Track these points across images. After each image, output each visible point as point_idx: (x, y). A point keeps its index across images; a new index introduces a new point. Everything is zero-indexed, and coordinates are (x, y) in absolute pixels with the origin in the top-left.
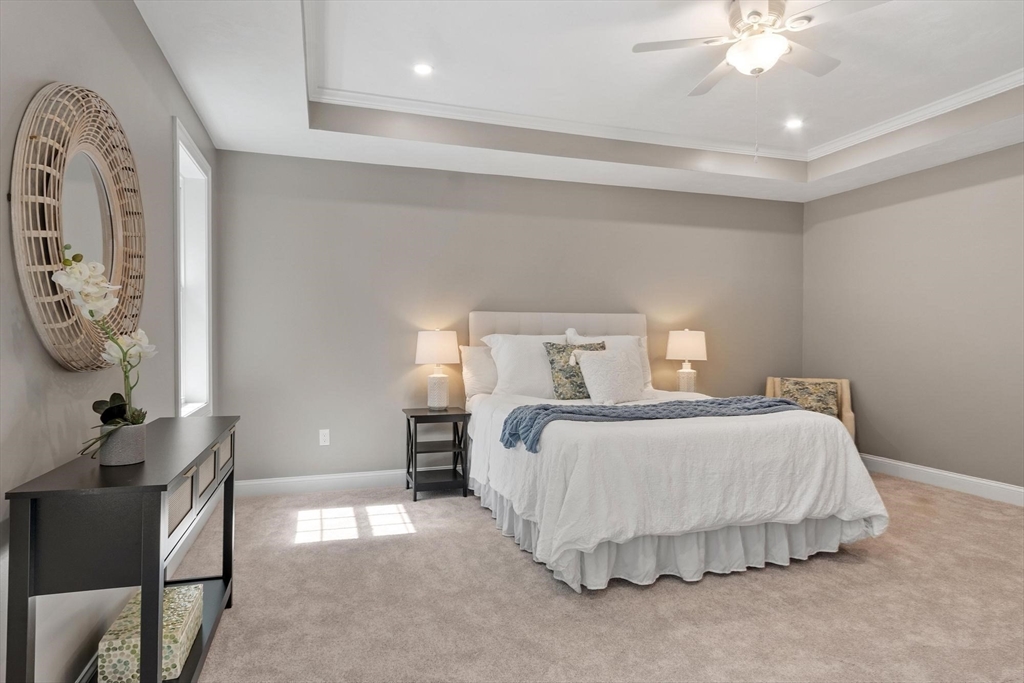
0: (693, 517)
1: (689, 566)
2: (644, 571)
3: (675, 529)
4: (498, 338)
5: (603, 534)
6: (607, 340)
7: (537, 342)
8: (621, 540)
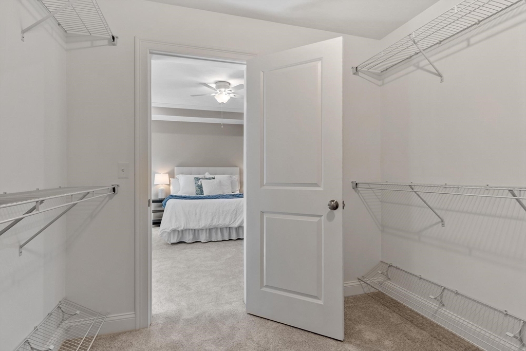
0: (202, 224)
1: (203, 238)
2: (189, 238)
3: (197, 227)
4: (181, 175)
5: (174, 227)
6: (216, 176)
7: (193, 177)
8: (179, 229)
